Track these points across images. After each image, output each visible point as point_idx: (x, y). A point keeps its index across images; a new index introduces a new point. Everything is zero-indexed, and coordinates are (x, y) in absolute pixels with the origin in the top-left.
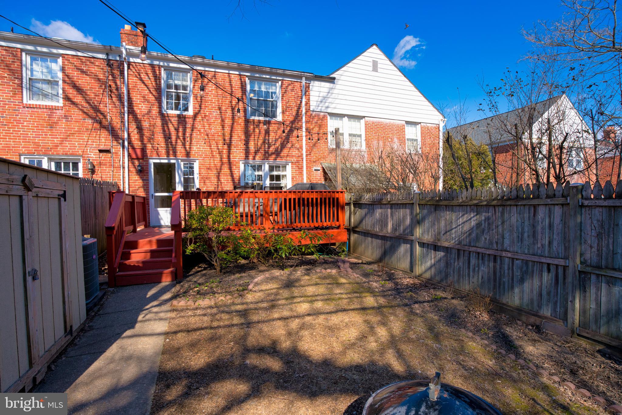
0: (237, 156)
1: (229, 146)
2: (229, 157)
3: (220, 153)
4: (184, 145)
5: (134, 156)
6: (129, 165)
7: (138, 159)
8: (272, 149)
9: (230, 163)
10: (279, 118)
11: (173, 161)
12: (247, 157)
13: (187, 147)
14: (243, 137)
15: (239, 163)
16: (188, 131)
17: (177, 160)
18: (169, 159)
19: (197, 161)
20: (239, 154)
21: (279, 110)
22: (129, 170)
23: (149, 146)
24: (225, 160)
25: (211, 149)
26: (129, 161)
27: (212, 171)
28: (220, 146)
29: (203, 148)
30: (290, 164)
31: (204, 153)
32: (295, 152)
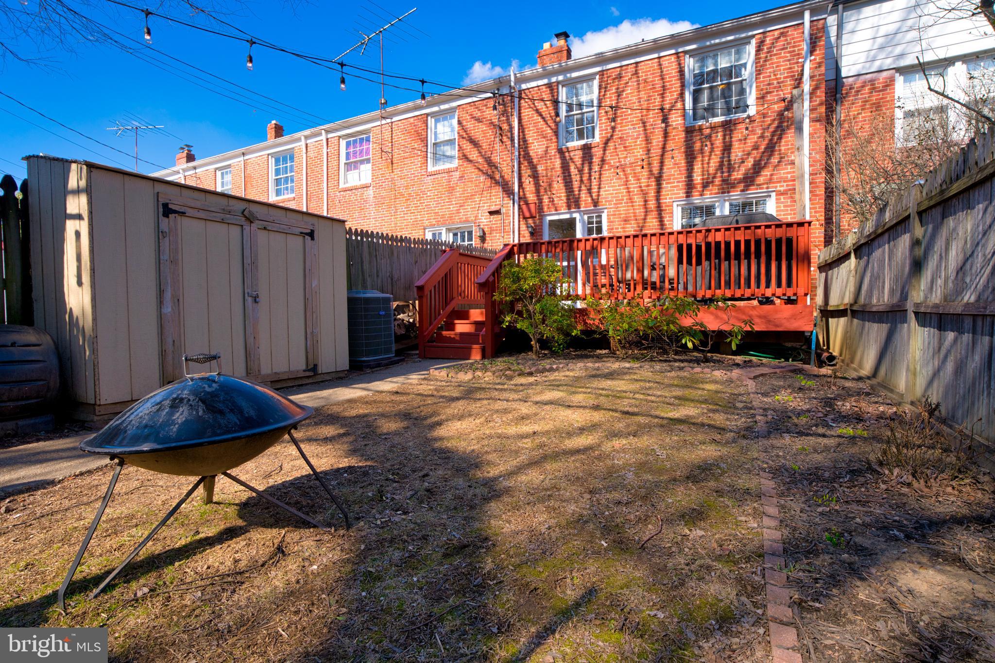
0: (668, 195)
1: (659, 179)
2: (658, 198)
3: (644, 194)
4: (589, 190)
5: (527, 215)
6: (519, 228)
7: (532, 217)
8: (738, 175)
9: (659, 208)
10: (752, 111)
11: (575, 215)
12: (688, 194)
13: (595, 189)
15: (672, 206)
16: (596, 168)
17: (579, 212)
18: (571, 213)
19: (606, 211)
20: (671, 190)
21: (751, 99)
22: (519, 234)
23: (546, 200)
24: (652, 204)
25: (628, 188)
26: (519, 221)
27: (631, 224)
28: (644, 182)
29: (613, 190)
30: (773, 194)
31: (615, 197)
32: (785, 172)
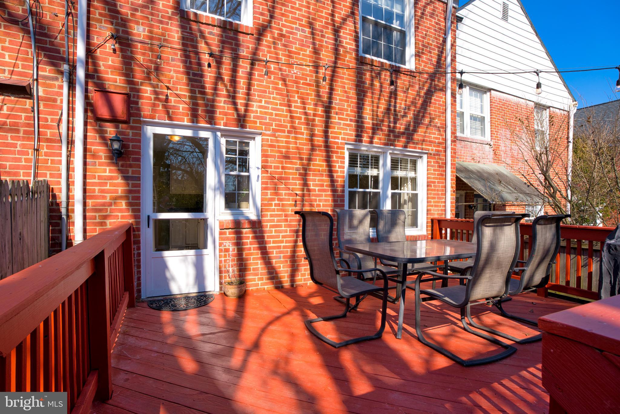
0: (340, 133)
1: (328, 109)
2: (326, 132)
3: (310, 123)
4: (232, 97)
5: (104, 112)
6: (85, 137)
7: (114, 120)
8: (401, 126)
9: (327, 147)
10: (410, 64)
11: (203, 134)
12: (359, 138)
13: (240, 102)
14: (352, 93)
15: (343, 148)
16: (244, 67)
17: (214, 131)
18: (197, 129)
19: (259, 138)
20: (343, 129)
21: (410, 50)
22: (85, 150)
23: (147, 91)
24: (319, 140)
25: (290, 111)
26: (86, 124)
27: (292, 163)
28: (310, 107)
29: (273, 109)
30: (425, 157)
31: (274, 120)
32: (434, 135)
